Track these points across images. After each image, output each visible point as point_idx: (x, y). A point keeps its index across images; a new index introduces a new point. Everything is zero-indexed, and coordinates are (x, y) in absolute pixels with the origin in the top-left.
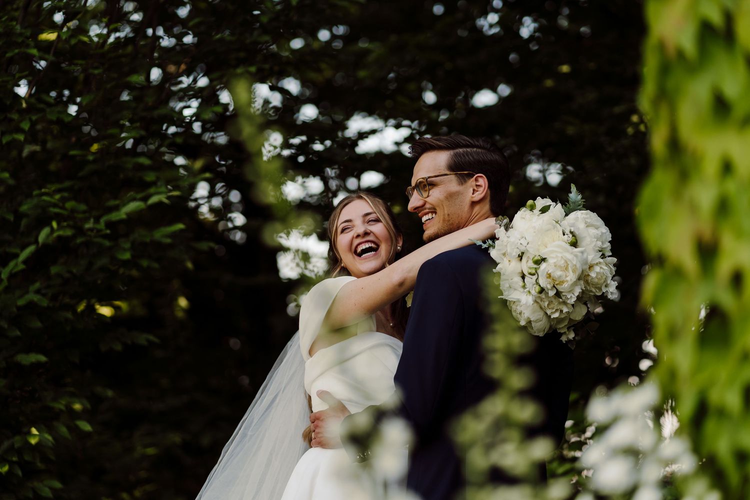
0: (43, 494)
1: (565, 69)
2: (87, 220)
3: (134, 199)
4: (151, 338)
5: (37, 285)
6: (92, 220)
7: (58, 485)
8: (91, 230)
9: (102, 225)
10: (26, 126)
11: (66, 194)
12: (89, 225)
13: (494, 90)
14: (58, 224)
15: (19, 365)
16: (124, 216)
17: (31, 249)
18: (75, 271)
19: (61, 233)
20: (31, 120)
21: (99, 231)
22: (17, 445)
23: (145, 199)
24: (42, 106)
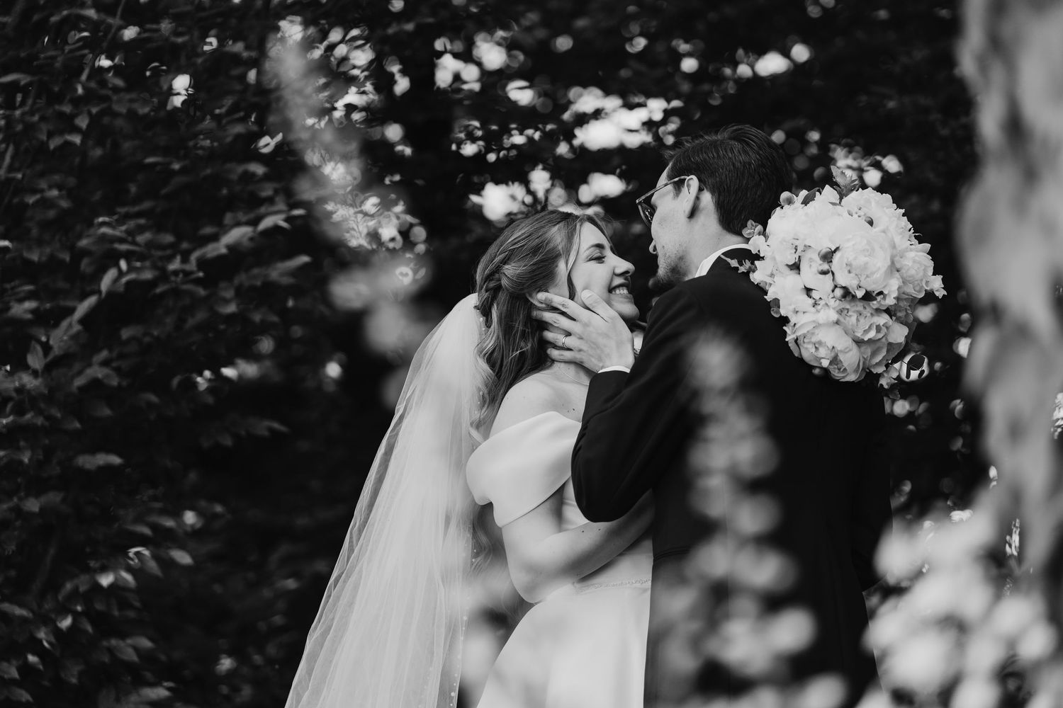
0: (125, 658)
1: (883, 14)
2: (170, 258)
3: (238, 224)
4: (276, 425)
5: (104, 354)
6: (178, 258)
7: (146, 643)
8: (176, 273)
9: (192, 265)
10: (83, 122)
11: (142, 221)
12: (175, 265)
13: (786, 53)
14: (129, 263)
15: (82, 471)
16: (224, 251)
17: (92, 301)
18: (156, 333)
19: (132, 276)
20: (90, 113)
21: (187, 274)
22: (82, 589)
23: (254, 222)
24: (104, 92)
